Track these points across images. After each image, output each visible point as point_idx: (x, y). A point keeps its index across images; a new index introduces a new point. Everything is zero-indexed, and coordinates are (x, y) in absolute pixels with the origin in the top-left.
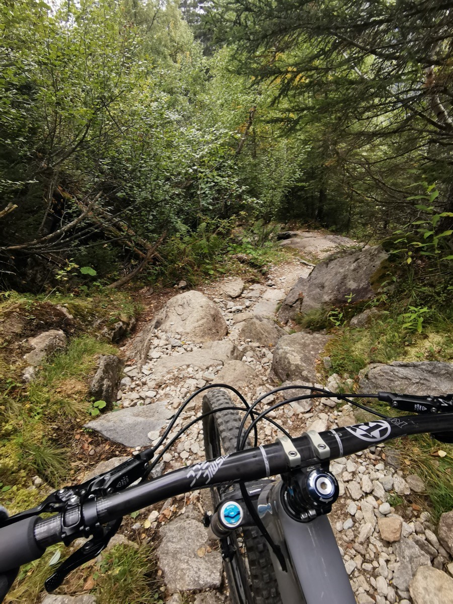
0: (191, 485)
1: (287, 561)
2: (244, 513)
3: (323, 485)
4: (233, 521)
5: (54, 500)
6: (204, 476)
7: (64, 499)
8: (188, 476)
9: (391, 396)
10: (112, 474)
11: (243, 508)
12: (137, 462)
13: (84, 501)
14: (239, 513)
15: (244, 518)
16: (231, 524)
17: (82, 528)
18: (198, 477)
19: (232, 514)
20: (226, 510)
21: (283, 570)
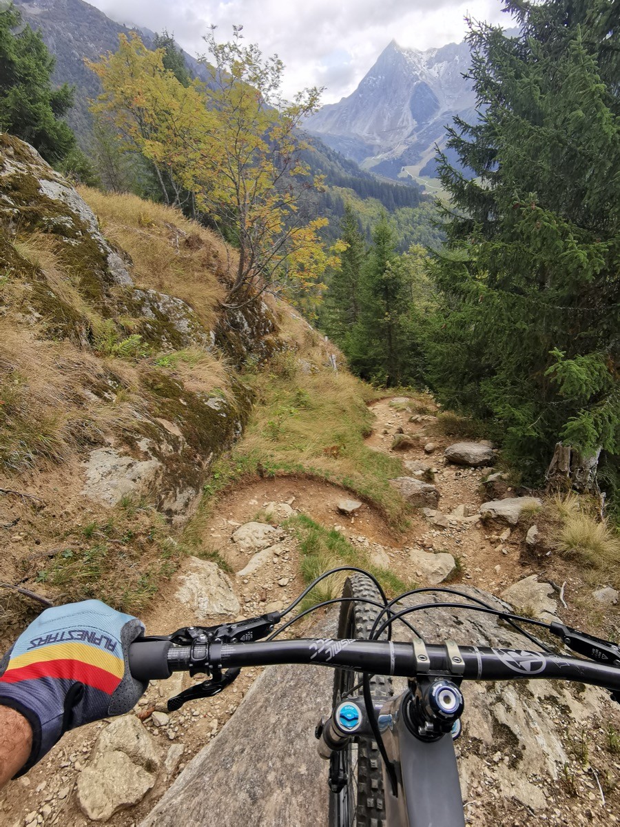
0: (312, 657)
1: (399, 785)
2: (363, 720)
3: (447, 699)
4: (348, 724)
5: (183, 634)
6: (326, 652)
7: (193, 636)
8: (310, 648)
9: (566, 631)
10: (238, 626)
11: (363, 714)
12: (263, 622)
13: (211, 641)
14: (356, 718)
15: (362, 726)
16: (346, 727)
17: (207, 664)
18: (319, 651)
19: (349, 716)
20: (343, 709)
21: (394, 794)
